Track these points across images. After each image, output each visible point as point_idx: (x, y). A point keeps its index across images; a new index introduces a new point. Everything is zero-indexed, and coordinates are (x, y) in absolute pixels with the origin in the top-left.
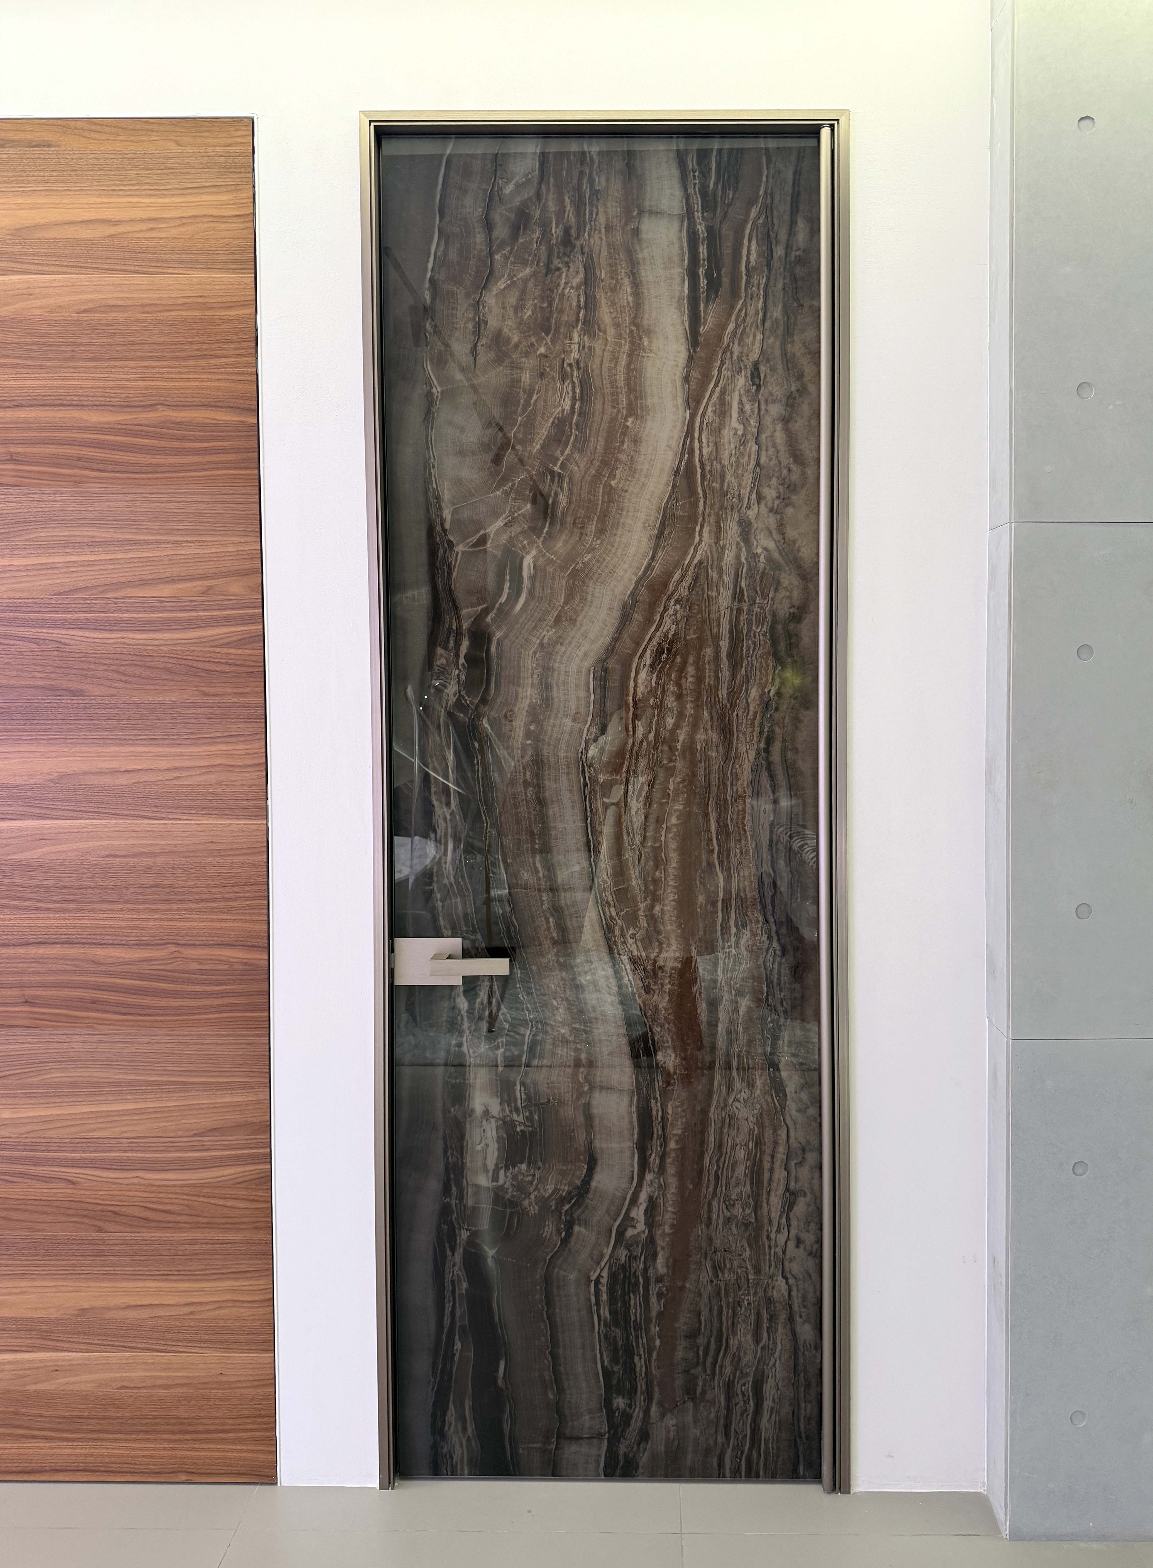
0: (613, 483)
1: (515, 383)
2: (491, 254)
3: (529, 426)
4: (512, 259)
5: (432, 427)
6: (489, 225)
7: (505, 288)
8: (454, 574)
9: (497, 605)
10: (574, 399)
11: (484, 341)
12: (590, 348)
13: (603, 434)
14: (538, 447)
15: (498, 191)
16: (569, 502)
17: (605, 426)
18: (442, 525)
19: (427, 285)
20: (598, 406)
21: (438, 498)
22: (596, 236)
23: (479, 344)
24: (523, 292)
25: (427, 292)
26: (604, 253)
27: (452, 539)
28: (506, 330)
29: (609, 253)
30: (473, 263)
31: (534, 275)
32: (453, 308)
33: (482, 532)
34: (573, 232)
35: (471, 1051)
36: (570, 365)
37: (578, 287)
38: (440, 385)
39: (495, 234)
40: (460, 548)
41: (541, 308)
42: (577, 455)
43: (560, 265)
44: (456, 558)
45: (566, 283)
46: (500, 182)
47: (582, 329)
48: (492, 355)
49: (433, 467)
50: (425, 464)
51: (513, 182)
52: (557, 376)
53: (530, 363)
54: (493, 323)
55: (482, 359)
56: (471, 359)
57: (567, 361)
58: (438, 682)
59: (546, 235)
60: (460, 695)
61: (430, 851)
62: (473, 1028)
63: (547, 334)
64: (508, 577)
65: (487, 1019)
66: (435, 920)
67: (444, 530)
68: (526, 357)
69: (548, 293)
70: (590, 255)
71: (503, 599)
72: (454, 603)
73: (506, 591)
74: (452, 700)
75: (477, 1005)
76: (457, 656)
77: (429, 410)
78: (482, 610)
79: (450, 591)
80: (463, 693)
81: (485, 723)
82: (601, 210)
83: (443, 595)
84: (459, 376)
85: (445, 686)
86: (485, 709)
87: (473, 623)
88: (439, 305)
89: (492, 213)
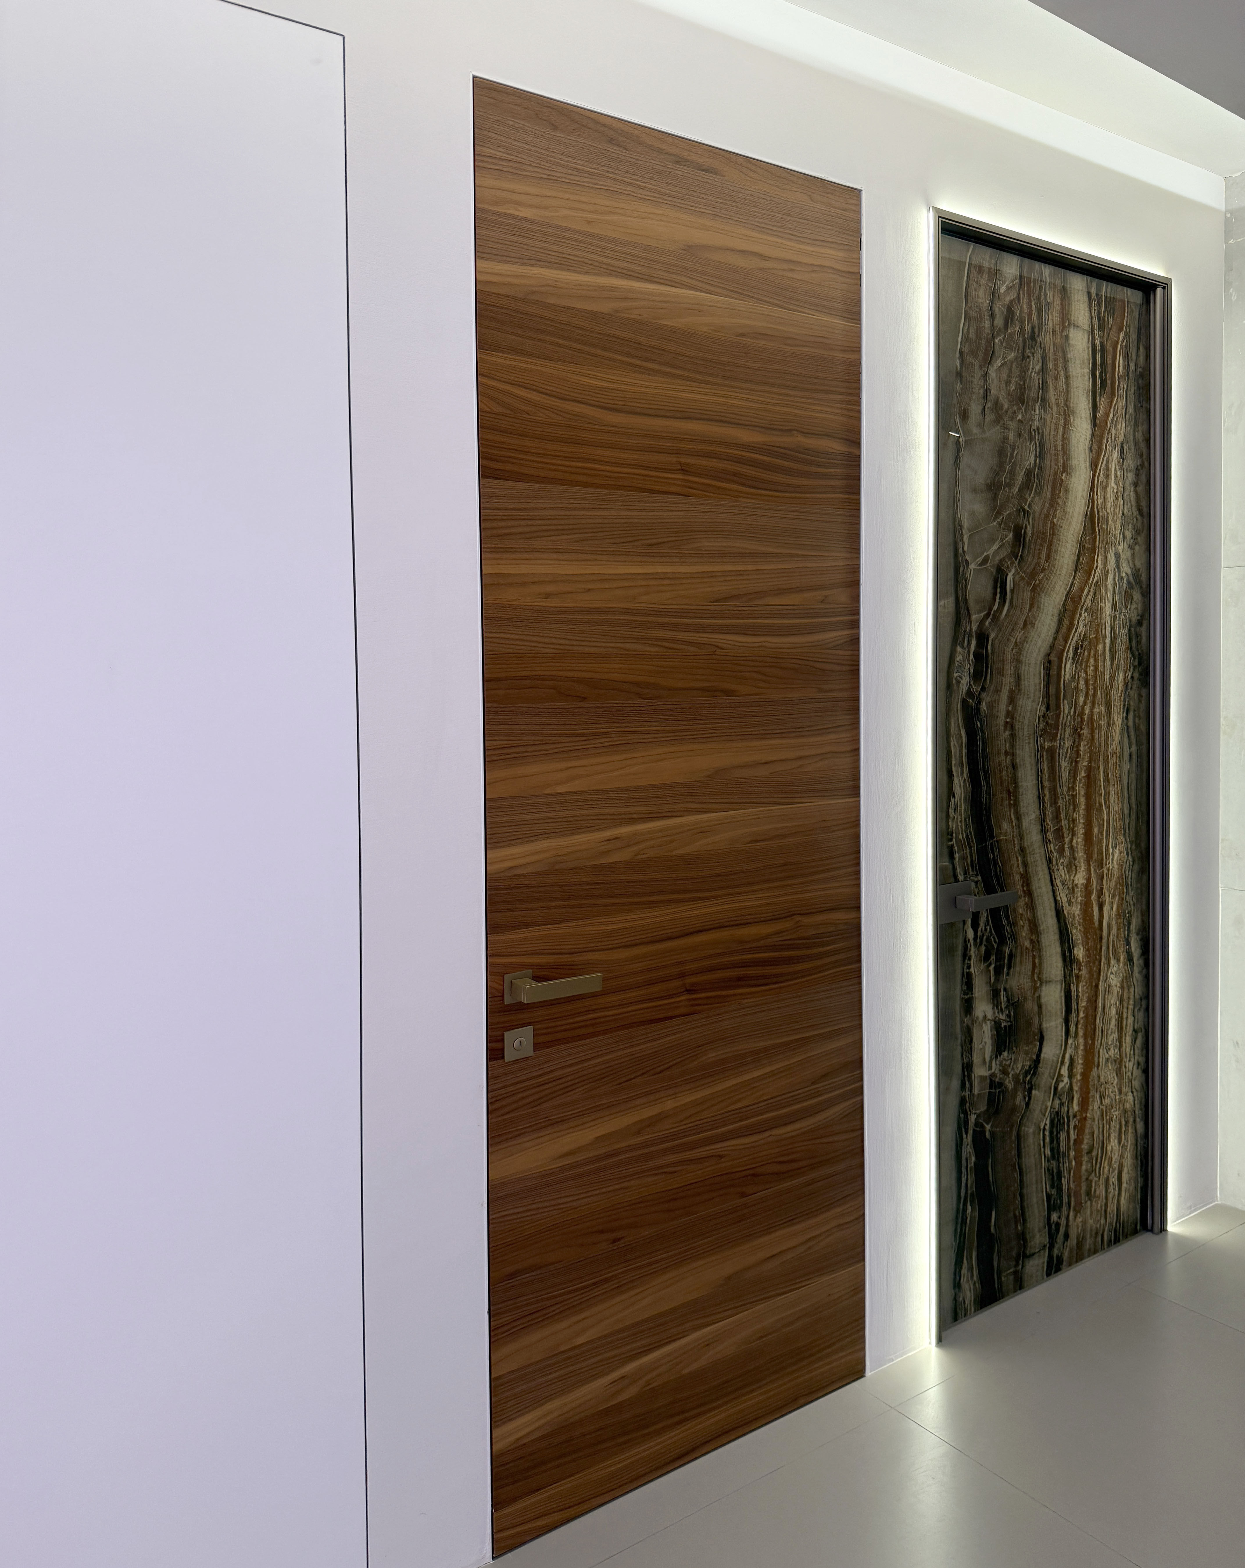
0: (1055, 520)
1: (1005, 439)
2: (993, 338)
3: (1013, 472)
4: (1004, 344)
5: (957, 469)
6: (992, 315)
8: (969, 587)
9: (992, 612)
10: (1036, 456)
11: (989, 405)
12: (1044, 419)
13: (1050, 483)
14: (1017, 490)
15: (997, 289)
16: (1033, 533)
17: (1051, 478)
18: (963, 548)
19: (959, 353)
20: (1048, 462)
21: (961, 526)
22: (1048, 336)
23: (986, 406)
24: (1010, 370)
25: (958, 360)
26: (1052, 351)
27: (967, 559)
28: (1001, 398)
29: (1054, 351)
30: (983, 343)
31: (1016, 358)
32: (972, 376)
33: (985, 554)
34: (1036, 330)
35: (976, 970)
36: (1034, 430)
37: (1038, 373)
38: (965, 435)
39: (995, 322)
40: (972, 566)
41: (1020, 385)
42: (1037, 498)
43: (1029, 354)
44: (970, 574)
45: (1033, 369)
46: (998, 282)
47: (1040, 405)
48: (993, 416)
49: (957, 500)
51: (1005, 284)
52: (1027, 437)
53: (1013, 425)
54: (994, 391)
55: (988, 419)
56: (982, 417)
57: (1032, 427)
58: (957, 674)
59: (1022, 329)
60: (970, 685)
61: (952, 813)
62: (977, 952)
63: (1023, 405)
64: (999, 590)
65: (984, 943)
66: (954, 869)
67: (964, 552)
68: (1011, 420)
69: (1023, 375)
70: (1045, 350)
71: (995, 608)
72: (968, 610)
73: (997, 601)
74: (965, 688)
75: (979, 933)
76: (969, 653)
77: (958, 455)
78: (984, 616)
79: (966, 601)
80: (972, 683)
81: (984, 706)
82: (1050, 317)
83: (962, 604)
84: (975, 430)
85: (961, 678)
86: (984, 695)
87: (979, 626)
88: (964, 373)
89: (994, 306)
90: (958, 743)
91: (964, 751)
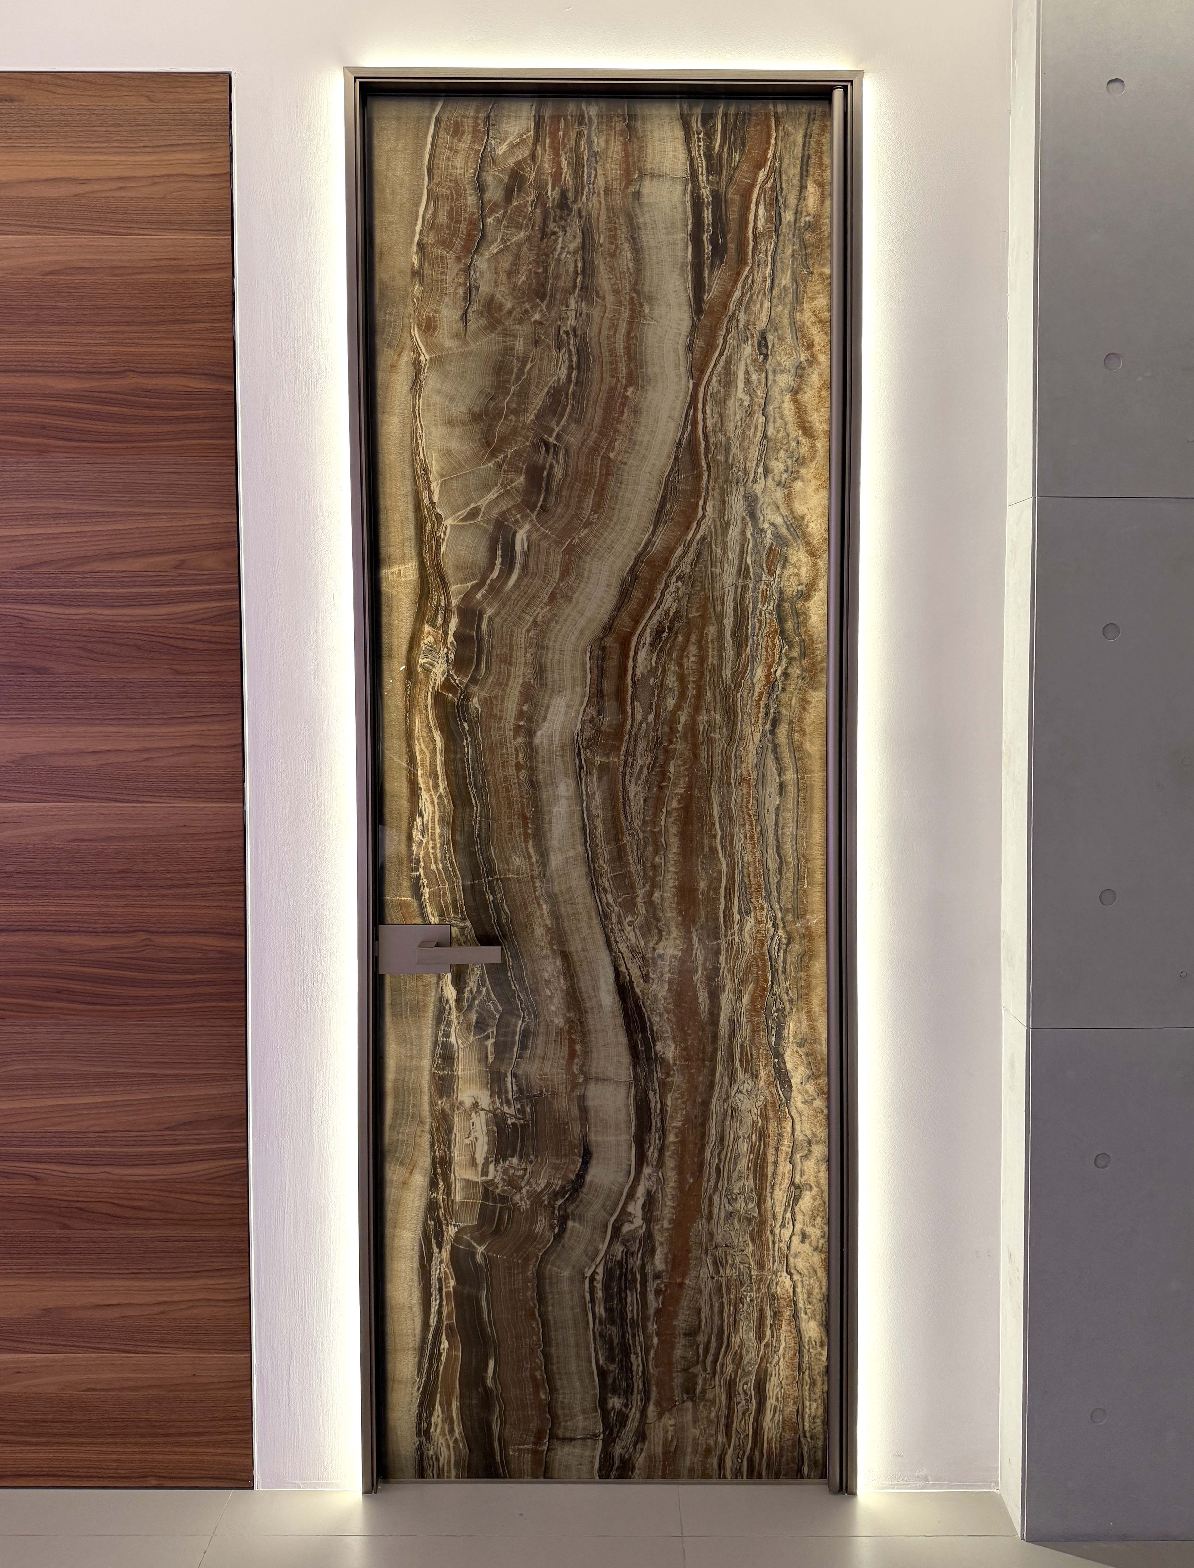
0: (612, 455)
1: (508, 350)
2: (483, 217)
3: (523, 395)
4: (505, 222)
5: (420, 397)
6: (481, 188)
7: (498, 253)
8: (443, 550)
9: (489, 582)
10: (570, 368)
11: (475, 307)
12: (587, 315)
13: (601, 404)
14: (533, 417)
15: (490, 152)
16: (565, 475)
17: (603, 396)
18: (430, 498)
19: (415, 248)
20: (597, 375)
21: (425, 470)
22: (595, 199)
23: (470, 310)
24: (517, 255)
25: (415, 256)
26: (603, 217)
27: (440, 512)
28: (498, 296)
29: (608, 217)
30: (463, 226)
31: (529, 239)
32: (442, 273)
33: (474, 506)
34: (570, 195)
35: (460, 1042)
36: (567, 333)
37: (575, 253)
38: (428, 352)
39: (488, 196)
40: (449, 522)
41: (536, 273)
42: (573, 426)
43: (556, 229)
44: (445, 533)
45: (562, 248)
46: (493, 142)
47: (579, 296)
48: (483, 322)
49: (421, 436)
50: (411, 434)
51: (507, 142)
52: (552, 343)
53: (523, 330)
54: (485, 288)
55: (472, 326)
56: (461, 325)
57: (563, 329)
58: (425, 660)
59: (541, 198)
60: (449, 675)
61: (416, 835)
62: (461, 1018)
63: (542, 300)
64: (500, 551)
65: (476, 1008)
66: (422, 907)
67: (433, 503)
68: (519, 323)
69: (543, 258)
70: (588, 219)
71: (495, 575)
72: (443, 578)
73: (498, 567)
74: (440, 679)
75: (466, 995)
76: (446, 634)
77: (417, 378)
78: (472, 587)
79: (438, 567)
80: (452, 672)
81: (475, 703)
82: (600, 172)
83: (431, 571)
84: (448, 343)
87: (463, 599)
88: (427, 270)
89: (484, 174)
90: (427, 748)
91: (439, 758)
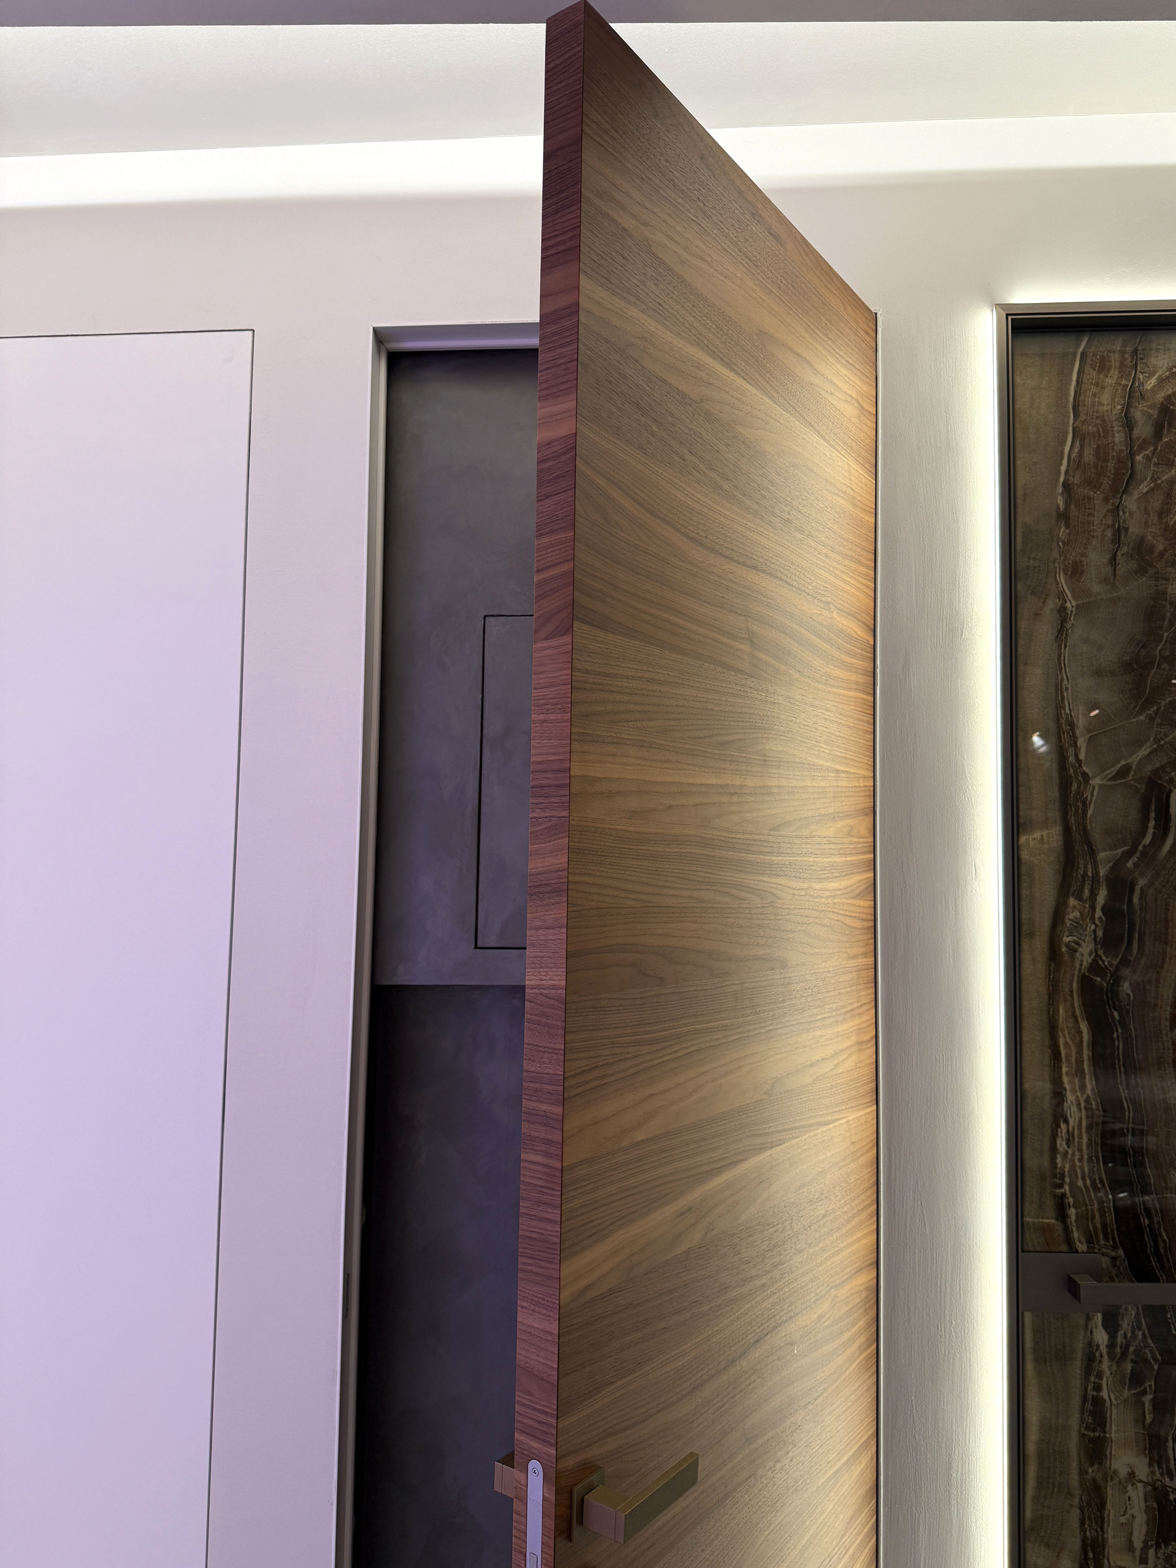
1: (1160, 595)
2: (1132, 455)
4: (1155, 460)
5: (1065, 646)
6: (1129, 424)
7: (1148, 492)
8: (1090, 812)
9: (1140, 848)
11: (1124, 549)
15: (1139, 386)
18: (1076, 755)
19: (1060, 489)
21: (1072, 725)
23: (1119, 553)
24: (1168, 495)
25: (1060, 498)
27: (1087, 771)
28: (1149, 537)
30: (1111, 465)
32: (1089, 514)
33: (1123, 763)
35: (1113, 1397)
38: (1075, 598)
39: (1136, 432)
40: (1096, 781)
44: (1092, 793)
46: (1141, 376)
48: (1133, 565)
49: (1067, 689)
50: (1057, 686)
51: (1156, 377)
54: (1134, 530)
55: (1122, 570)
56: (1109, 569)
58: (1070, 938)
60: (1097, 955)
61: (1061, 1145)
62: (1114, 1368)
64: (1153, 815)
65: (1131, 1356)
66: (1067, 1231)
67: (1079, 761)
68: (1172, 566)
71: (1147, 840)
72: (1090, 844)
73: (1151, 831)
74: (1087, 960)
75: (1120, 1339)
76: (1093, 908)
77: (1062, 626)
78: (1123, 853)
79: (1085, 832)
80: (1100, 952)
81: (1126, 987)
83: (1076, 836)
84: (1096, 588)
85: (1078, 944)
86: (1126, 972)
87: (1112, 868)
88: (1073, 511)
89: (1132, 410)
90: (1073, 1040)
91: (1086, 1054)
